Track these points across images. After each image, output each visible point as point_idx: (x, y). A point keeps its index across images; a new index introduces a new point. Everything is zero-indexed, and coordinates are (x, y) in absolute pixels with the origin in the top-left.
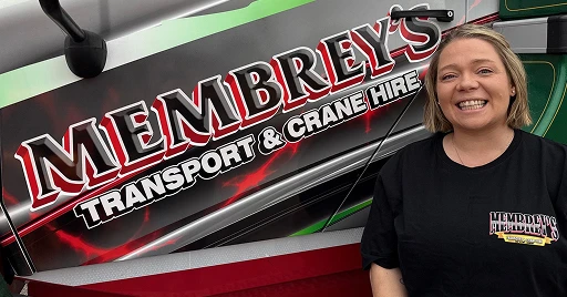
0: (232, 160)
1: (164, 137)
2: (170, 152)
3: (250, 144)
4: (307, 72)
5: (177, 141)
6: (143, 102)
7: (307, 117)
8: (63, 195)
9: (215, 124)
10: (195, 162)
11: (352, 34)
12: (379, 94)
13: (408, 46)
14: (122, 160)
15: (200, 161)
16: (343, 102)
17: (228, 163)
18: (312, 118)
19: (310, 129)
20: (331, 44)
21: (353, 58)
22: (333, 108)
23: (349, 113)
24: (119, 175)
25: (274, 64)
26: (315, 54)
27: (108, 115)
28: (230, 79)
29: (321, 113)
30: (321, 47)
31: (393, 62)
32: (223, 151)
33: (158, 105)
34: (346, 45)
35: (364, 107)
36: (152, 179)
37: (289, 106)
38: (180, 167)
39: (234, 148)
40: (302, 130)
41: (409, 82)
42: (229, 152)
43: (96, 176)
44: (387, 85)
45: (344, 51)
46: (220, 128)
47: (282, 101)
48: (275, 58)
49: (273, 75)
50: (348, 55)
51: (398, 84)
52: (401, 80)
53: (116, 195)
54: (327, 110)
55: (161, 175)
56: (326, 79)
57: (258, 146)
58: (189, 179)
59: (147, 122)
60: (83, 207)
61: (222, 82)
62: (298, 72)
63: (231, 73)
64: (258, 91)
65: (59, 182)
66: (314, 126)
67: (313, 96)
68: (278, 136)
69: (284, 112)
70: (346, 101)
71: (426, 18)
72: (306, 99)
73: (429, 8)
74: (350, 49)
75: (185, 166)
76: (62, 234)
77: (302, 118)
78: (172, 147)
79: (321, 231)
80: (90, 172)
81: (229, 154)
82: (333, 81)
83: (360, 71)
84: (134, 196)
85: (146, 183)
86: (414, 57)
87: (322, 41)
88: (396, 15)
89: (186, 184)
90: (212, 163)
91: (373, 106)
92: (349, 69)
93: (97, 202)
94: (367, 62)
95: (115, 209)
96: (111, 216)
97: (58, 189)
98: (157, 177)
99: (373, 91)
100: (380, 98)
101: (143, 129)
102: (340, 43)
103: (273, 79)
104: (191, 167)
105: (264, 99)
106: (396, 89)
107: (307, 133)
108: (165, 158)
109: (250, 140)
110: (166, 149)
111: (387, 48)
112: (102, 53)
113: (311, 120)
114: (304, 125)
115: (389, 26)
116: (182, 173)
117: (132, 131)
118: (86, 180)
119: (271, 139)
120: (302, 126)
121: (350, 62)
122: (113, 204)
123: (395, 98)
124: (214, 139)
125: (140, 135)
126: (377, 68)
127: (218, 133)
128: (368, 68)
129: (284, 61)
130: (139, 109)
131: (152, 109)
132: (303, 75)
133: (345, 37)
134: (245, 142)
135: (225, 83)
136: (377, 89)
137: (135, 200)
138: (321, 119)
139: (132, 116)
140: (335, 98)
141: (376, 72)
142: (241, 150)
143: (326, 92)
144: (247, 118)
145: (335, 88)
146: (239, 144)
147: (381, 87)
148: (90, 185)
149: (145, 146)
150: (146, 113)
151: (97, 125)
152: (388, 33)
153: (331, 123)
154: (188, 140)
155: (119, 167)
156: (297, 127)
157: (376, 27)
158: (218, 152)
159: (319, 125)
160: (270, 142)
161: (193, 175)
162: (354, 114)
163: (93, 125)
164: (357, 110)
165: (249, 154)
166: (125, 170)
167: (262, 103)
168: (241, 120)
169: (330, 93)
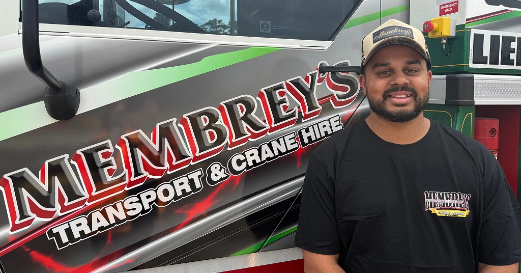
1: (126, 171)
2: (131, 184)
3: (199, 177)
4: (249, 116)
5: (137, 174)
6: (109, 141)
7: (248, 154)
8: (38, 220)
9: (170, 160)
10: (151, 193)
11: (287, 84)
13: (332, 95)
14: (90, 190)
15: (156, 191)
16: (278, 141)
17: (179, 193)
18: (252, 155)
19: (251, 164)
20: (270, 93)
21: (288, 104)
22: (270, 146)
23: (283, 150)
24: (87, 203)
26: (255, 101)
27: (79, 152)
28: (183, 122)
29: (260, 151)
30: (261, 95)
31: (321, 108)
32: (176, 183)
33: (122, 143)
34: (282, 94)
35: (295, 146)
36: (115, 207)
37: (233, 144)
38: (139, 197)
39: (185, 180)
40: (244, 165)
41: (334, 124)
42: (181, 184)
43: (66, 204)
44: (315, 127)
45: (280, 98)
46: (174, 163)
47: (227, 140)
48: (222, 104)
49: (221, 118)
50: (283, 101)
51: (324, 126)
52: (327, 123)
53: (83, 220)
54: (265, 148)
55: (123, 204)
56: (265, 121)
57: (206, 179)
58: (147, 207)
59: (112, 158)
61: (177, 124)
62: (242, 115)
63: (185, 116)
64: (207, 132)
65: (34, 209)
66: (254, 161)
67: (254, 136)
68: (223, 170)
69: (229, 149)
70: (281, 140)
72: (248, 138)
73: (350, 65)
74: (285, 97)
75: (143, 196)
76: (35, 254)
77: (244, 154)
78: (133, 179)
79: (258, 251)
80: (62, 200)
81: (181, 186)
82: (270, 123)
83: (293, 115)
84: (99, 221)
85: (110, 210)
87: (262, 90)
88: (323, 70)
89: (143, 211)
90: (166, 193)
91: (304, 144)
92: (284, 114)
93: (66, 226)
94: (299, 107)
95: (82, 233)
96: (78, 239)
97: (33, 216)
98: (119, 205)
99: (303, 132)
100: (309, 138)
101: (108, 164)
102: (277, 92)
103: (220, 122)
104: (148, 197)
105: (212, 138)
106: (323, 131)
107: (248, 167)
108: (127, 189)
109: (199, 173)
110: (127, 181)
111: (315, 96)
112: (75, 100)
113: (252, 156)
114: (246, 160)
115: (317, 78)
116: (140, 201)
117: (99, 165)
118: (58, 207)
119: (217, 173)
120: (243, 161)
121: (285, 108)
122: (80, 228)
123: (322, 138)
124: (169, 173)
125: (105, 169)
126: (307, 113)
127: (172, 167)
128: (300, 113)
129: (230, 107)
130: (105, 147)
131: (117, 147)
132: (245, 118)
133: (280, 87)
134: (195, 176)
135: (179, 125)
136: (307, 131)
137: (100, 225)
138: (260, 155)
139: (100, 153)
140: (272, 137)
141: (307, 117)
142: (191, 182)
143: (265, 132)
144: (197, 154)
145: (272, 130)
146: (190, 177)
147: (311, 129)
148: (61, 212)
149: (110, 179)
150: (112, 150)
151: (69, 160)
152: (316, 84)
153: (268, 159)
154: (146, 174)
155: (87, 196)
156: (239, 163)
157: (307, 79)
158: (172, 184)
159: (258, 161)
160: (216, 175)
161: (150, 204)
162: (288, 151)
163: (66, 160)
164: (290, 147)
165: (198, 185)
166: (91, 198)
167: (211, 142)
168: (192, 156)
169: (268, 133)
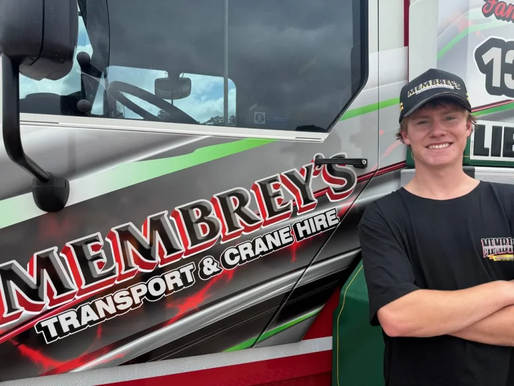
0: (175, 285)
1: (116, 264)
3: (191, 271)
4: (242, 209)
5: (127, 268)
6: (99, 234)
7: (241, 248)
9: (161, 253)
11: (282, 177)
12: (303, 228)
13: (328, 188)
14: (79, 283)
15: (147, 285)
16: (272, 235)
20: (264, 186)
21: (282, 197)
23: (278, 244)
25: (214, 201)
26: (249, 193)
27: (68, 244)
28: (175, 215)
30: (255, 188)
31: (316, 201)
32: (168, 277)
33: (112, 236)
35: (290, 240)
36: (105, 301)
37: (226, 238)
39: (177, 274)
40: (237, 259)
42: (173, 278)
44: (311, 220)
45: (274, 191)
47: (220, 233)
48: (215, 196)
49: (213, 211)
50: (277, 194)
51: (320, 220)
52: (323, 217)
53: (73, 314)
54: (259, 241)
55: (113, 297)
56: (259, 215)
60: (43, 324)
61: (168, 216)
62: (235, 208)
63: (177, 209)
64: (199, 225)
67: (247, 229)
68: (215, 264)
69: (222, 243)
70: (276, 234)
71: (344, 165)
72: (241, 232)
73: (347, 157)
74: (280, 189)
76: (23, 348)
77: (237, 248)
78: (123, 272)
79: (252, 347)
81: (172, 279)
83: (288, 209)
85: (99, 304)
86: (333, 197)
87: (256, 183)
88: (319, 162)
89: (134, 305)
90: (157, 287)
91: (299, 238)
92: (279, 207)
93: (55, 320)
94: (294, 201)
95: (71, 327)
97: (22, 309)
100: (305, 232)
101: (98, 257)
102: (272, 184)
103: (213, 215)
104: (139, 291)
106: (318, 224)
107: (241, 261)
108: (117, 282)
109: (191, 267)
110: (117, 275)
111: (311, 189)
112: (65, 191)
113: (245, 250)
114: (239, 254)
117: (89, 258)
121: (280, 201)
122: (69, 322)
123: (317, 232)
124: (160, 266)
125: (95, 262)
128: (295, 206)
129: (223, 200)
130: (95, 239)
132: (239, 211)
133: (275, 180)
134: (187, 269)
135: (171, 218)
136: (302, 224)
138: (254, 249)
139: (89, 246)
142: (183, 276)
143: (259, 226)
144: (189, 248)
145: (266, 223)
146: (182, 271)
147: (306, 222)
151: (58, 253)
154: (137, 267)
157: (302, 171)
159: (252, 255)
160: (209, 269)
162: (282, 245)
163: (55, 253)
164: (285, 241)
165: (190, 279)
167: (203, 235)
168: (184, 250)
169: (262, 227)
